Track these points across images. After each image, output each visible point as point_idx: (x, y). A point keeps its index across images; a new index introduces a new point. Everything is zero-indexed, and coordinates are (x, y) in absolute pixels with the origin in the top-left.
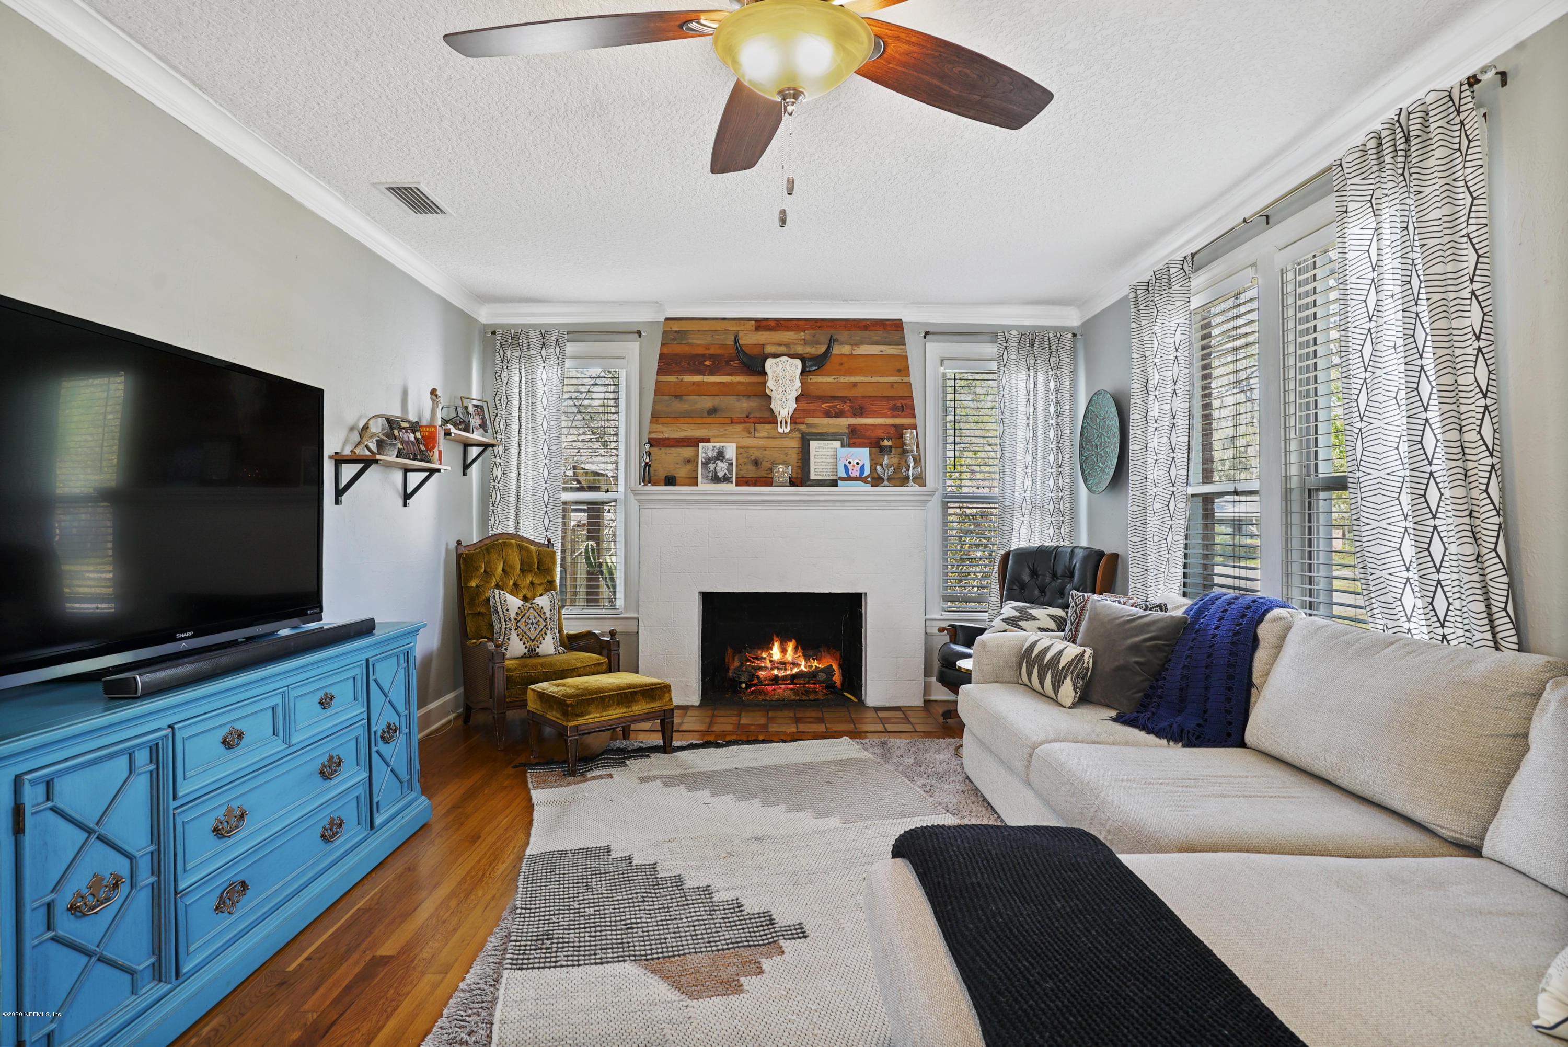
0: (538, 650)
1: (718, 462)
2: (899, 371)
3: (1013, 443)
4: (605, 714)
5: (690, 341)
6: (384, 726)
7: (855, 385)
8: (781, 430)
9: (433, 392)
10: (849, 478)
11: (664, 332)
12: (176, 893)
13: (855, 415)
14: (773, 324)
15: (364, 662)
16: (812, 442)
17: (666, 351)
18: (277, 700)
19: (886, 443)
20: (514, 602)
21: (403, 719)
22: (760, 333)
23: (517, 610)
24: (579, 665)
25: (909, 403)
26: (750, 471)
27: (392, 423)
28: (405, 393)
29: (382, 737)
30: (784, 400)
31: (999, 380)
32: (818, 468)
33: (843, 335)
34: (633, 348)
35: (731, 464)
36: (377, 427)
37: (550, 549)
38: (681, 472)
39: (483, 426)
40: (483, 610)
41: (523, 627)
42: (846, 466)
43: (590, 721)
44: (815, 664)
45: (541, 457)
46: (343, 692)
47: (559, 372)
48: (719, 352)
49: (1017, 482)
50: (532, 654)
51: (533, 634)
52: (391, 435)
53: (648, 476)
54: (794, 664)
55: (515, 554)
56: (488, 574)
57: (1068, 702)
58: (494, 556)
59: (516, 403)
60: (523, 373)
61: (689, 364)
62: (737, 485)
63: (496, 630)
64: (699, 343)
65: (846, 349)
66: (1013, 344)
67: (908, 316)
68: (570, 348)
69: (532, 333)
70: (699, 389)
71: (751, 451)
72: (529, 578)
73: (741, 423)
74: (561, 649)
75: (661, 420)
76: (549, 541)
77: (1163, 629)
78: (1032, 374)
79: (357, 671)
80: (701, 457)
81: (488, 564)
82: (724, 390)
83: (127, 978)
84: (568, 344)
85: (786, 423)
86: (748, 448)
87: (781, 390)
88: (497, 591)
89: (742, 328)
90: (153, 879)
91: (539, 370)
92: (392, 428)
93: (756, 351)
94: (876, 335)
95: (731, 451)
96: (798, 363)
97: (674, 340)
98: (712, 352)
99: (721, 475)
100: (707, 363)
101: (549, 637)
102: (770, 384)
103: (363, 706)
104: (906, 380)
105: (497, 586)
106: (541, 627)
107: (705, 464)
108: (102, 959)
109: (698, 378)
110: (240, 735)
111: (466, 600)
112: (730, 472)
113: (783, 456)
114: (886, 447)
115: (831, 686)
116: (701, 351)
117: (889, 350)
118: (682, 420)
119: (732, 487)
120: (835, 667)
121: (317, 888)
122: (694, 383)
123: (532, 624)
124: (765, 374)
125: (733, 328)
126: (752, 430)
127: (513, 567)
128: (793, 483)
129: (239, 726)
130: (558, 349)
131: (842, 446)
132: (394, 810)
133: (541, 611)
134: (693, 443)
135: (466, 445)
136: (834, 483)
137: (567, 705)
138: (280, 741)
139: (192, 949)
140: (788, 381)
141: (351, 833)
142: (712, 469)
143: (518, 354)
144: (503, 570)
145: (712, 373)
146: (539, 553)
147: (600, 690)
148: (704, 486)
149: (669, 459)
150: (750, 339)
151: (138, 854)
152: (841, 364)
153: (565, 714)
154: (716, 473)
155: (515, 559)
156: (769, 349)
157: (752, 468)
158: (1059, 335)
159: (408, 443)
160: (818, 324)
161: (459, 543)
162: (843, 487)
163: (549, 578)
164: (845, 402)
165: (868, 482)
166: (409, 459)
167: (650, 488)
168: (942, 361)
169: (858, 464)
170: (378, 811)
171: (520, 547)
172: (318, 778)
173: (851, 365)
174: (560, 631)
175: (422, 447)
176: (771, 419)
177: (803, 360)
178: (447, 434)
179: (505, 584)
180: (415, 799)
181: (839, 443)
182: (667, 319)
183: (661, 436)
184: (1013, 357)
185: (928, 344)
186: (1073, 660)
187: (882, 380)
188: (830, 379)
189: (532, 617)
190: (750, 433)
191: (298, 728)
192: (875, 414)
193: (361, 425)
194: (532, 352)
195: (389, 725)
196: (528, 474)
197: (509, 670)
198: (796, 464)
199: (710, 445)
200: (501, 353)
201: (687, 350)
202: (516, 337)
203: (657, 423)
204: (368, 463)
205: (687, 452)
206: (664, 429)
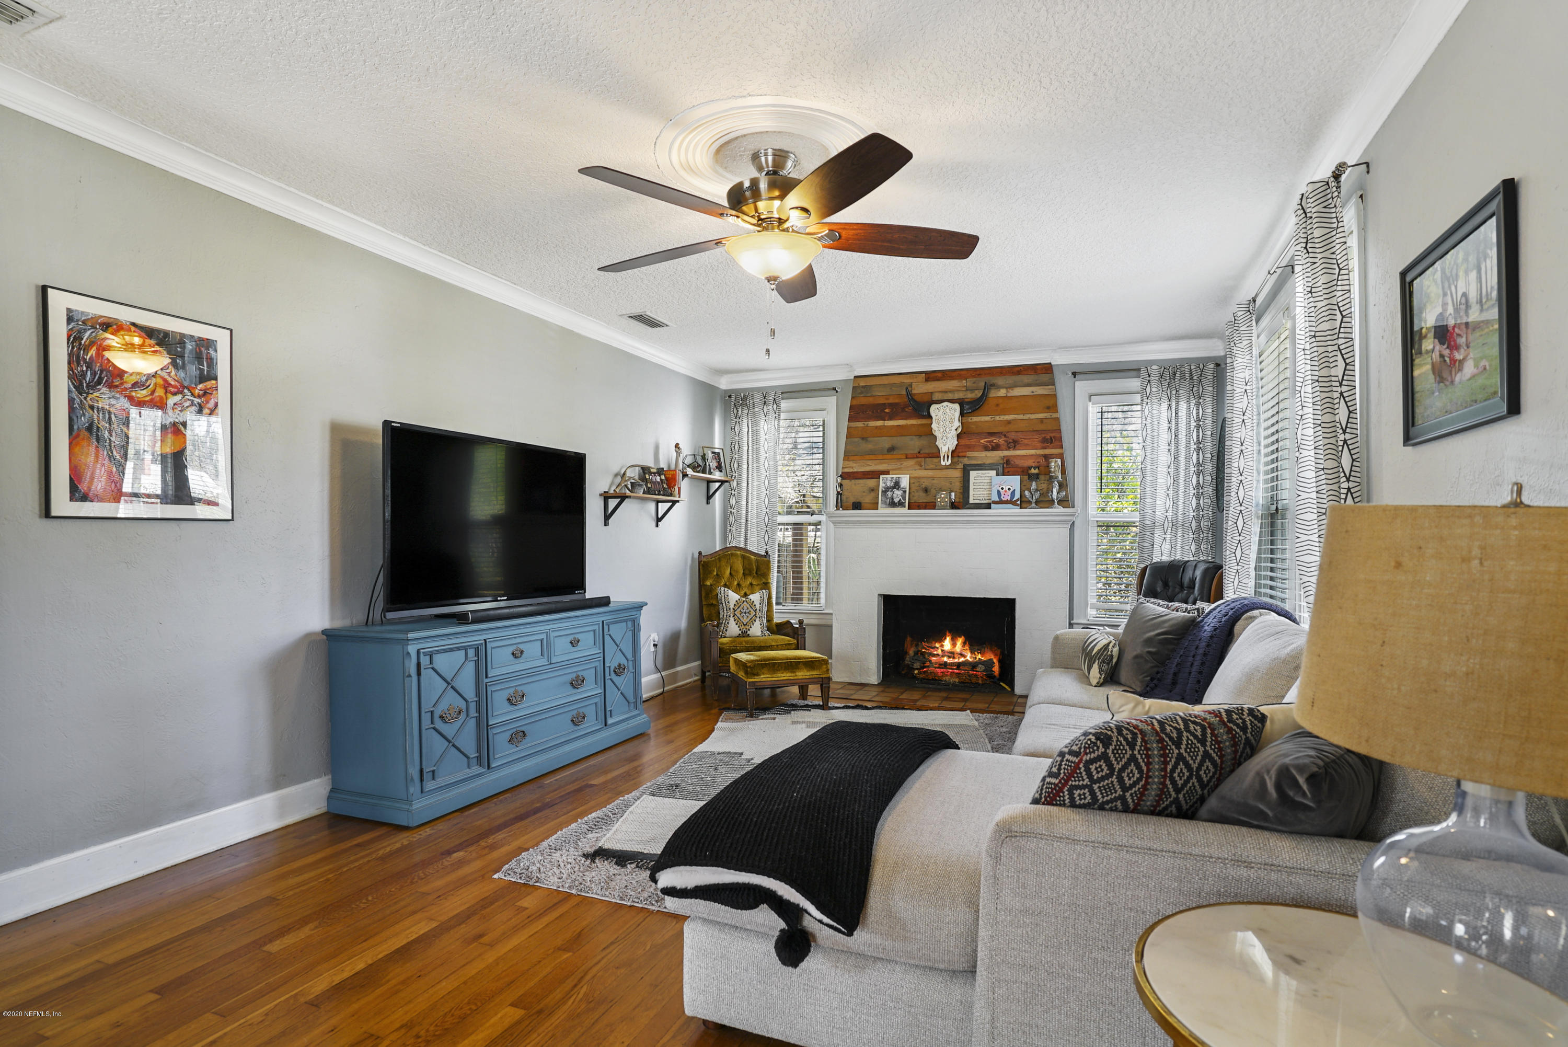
0: (748, 632)
1: (895, 490)
2: (1048, 408)
3: (1154, 467)
4: (774, 675)
5: (874, 394)
6: (616, 665)
7: (1009, 422)
8: (943, 463)
9: (677, 446)
10: (1001, 502)
11: (854, 388)
12: (488, 726)
13: (1009, 448)
14: (939, 375)
15: (601, 623)
16: (971, 472)
17: (855, 403)
18: (543, 636)
19: (1033, 471)
20: (733, 597)
21: (631, 663)
22: (930, 383)
23: (735, 602)
24: (773, 644)
25: (1058, 435)
26: (921, 497)
27: (645, 470)
28: (657, 448)
29: (614, 671)
30: (945, 438)
31: (1142, 411)
32: (975, 495)
33: (1000, 381)
34: (831, 402)
35: (905, 492)
36: (634, 474)
37: (767, 559)
38: (867, 499)
39: (719, 468)
40: (715, 602)
41: (738, 615)
42: (998, 491)
43: (764, 679)
44: (979, 656)
45: (763, 489)
46: (587, 640)
47: (776, 423)
48: (897, 401)
49: (1158, 502)
50: (744, 634)
51: (745, 620)
52: (643, 479)
53: (841, 504)
54: (962, 655)
55: (739, 562)
56: (719, 577)
57: (1094, 682)
58: (723, 563)
59: (746, 448)
60: (750, 425)
61: (873, 412)
62: (909, 509)
63: (721, 617)
64: (880, 396)
65: (1002, 392)
66: (1154, 378)
67: (1057, 359)
68: (784, 404)
69: (756, 395)
70: (880, 432)
71: (923, 480)
72: (749, 580)
73: (914, 458)
74: (767, 633)
75: (852, 458)
76: (767, 552)
77: (1174, 625)
78: (1174, 404)
79: (596, 627)
80: (882, 485)
81: (719, 569)
82: (901, 431)
83: (466, 759)
84: (782, 401)
85: (948, 457)
86: (919, 478)
87: (942, 430)
88: (723, 588)
89: (915, 380)
90: (477, 715)
91: (762, 423)
92: (645, 473)
93: (926, 399)
94: (1026, 379)
95: (905, 482)
96: (957, 407)
97: (861, 393)
98: (891, 401)
99: (896, 500)
100: (887, 411)
101: (757, 623)
102: (934, 426)
103: (599, 649)
104: (1054, 415)
105: (725, 586)
106: (752, 615)
107: (884, 492)
108: (454, 745)
109: (879, 423)
110: (522, 652)
111: (703, 594)
112: (904, 498)
113: (948, 484)
114: (1033, 474)
115: (990, 676)
116: (882, 401)
117: (1039, 390)
118: (867, 457)
119: (905, 510)
120: (995, 660)
121: (567, 748)
122: (877, 427)
123: (745, 613)
124: (931, 417)
125: (907, 380)
126: (923, 464)
127: (737, 572)
128: (954, 506)
129: (522, 647)
130: (775, 406)
131: (997, 475)
132: (621, 718)
133: (752, 604)
134: (876, 475)
135: (709, 482)
136: (988, 506)
137: (747, 667)
138: (545, 660)
139: (497, 756)
140: (948, 423)
141: (591, 723)
142: (889, 496)
143: (746, 412)
144: (730, 574)
145: (890, 419)
146: (757, 561)
147: (774, 659)
148: (883, 510)
149: (857, 488)
150: (921, 388)
151: (470, 700)
152: (997, 405)
153: (746, 673)
154: (893, 499)
155: (739, 566)
156: (936, 397)
157: (922, 494)
158: (1201, 366)
159: (655, 483)
160: (978, 372)
161: (700, 553)
162: (996, 510)
163: (764, 580)
164: (1000, 437)
165: (1017, 505)
166: (656, 495)
167: (841, 512)
168: (1090, 396)
169: (1009, 489)
170: (611, 716)
171: (743, 557)
172: (569, 686)
173: (1006, 405)
174: (769, 620)
175: (665, 486)
176: (936, 454)
177: (961, 403)
178: (685, 475)
179: (731, 584)
180: (638, 715)
181: (994, 472)
182: (856, 377)
183: (851, 470)
184: (1154, 389)
185: (1077, 383)
186: (1101, 649)
187: (1033, 416)
188: (987, 418)
189: (745, 608)
190: (921, 466)
191: (556, 654)
192: (1027, 447)
193: (622, 472)
194: (756, 409)
195: (620, 665)
196: (753, 502)
197: (722, 644)
198: (958, 491)
199: (889, 477)
200: (735, 411)
201: (871, 401)
202: (745, 399)
203: (848, 460)
204: (623, 498)
205: (871, 483)
206: (854, 465)
